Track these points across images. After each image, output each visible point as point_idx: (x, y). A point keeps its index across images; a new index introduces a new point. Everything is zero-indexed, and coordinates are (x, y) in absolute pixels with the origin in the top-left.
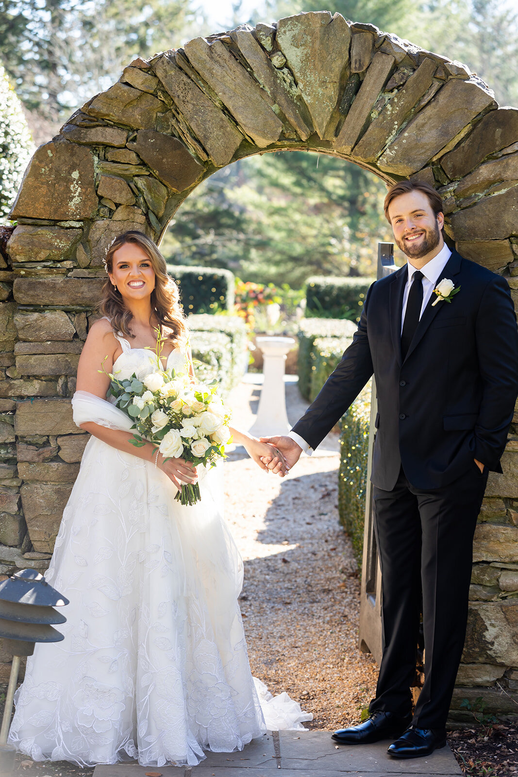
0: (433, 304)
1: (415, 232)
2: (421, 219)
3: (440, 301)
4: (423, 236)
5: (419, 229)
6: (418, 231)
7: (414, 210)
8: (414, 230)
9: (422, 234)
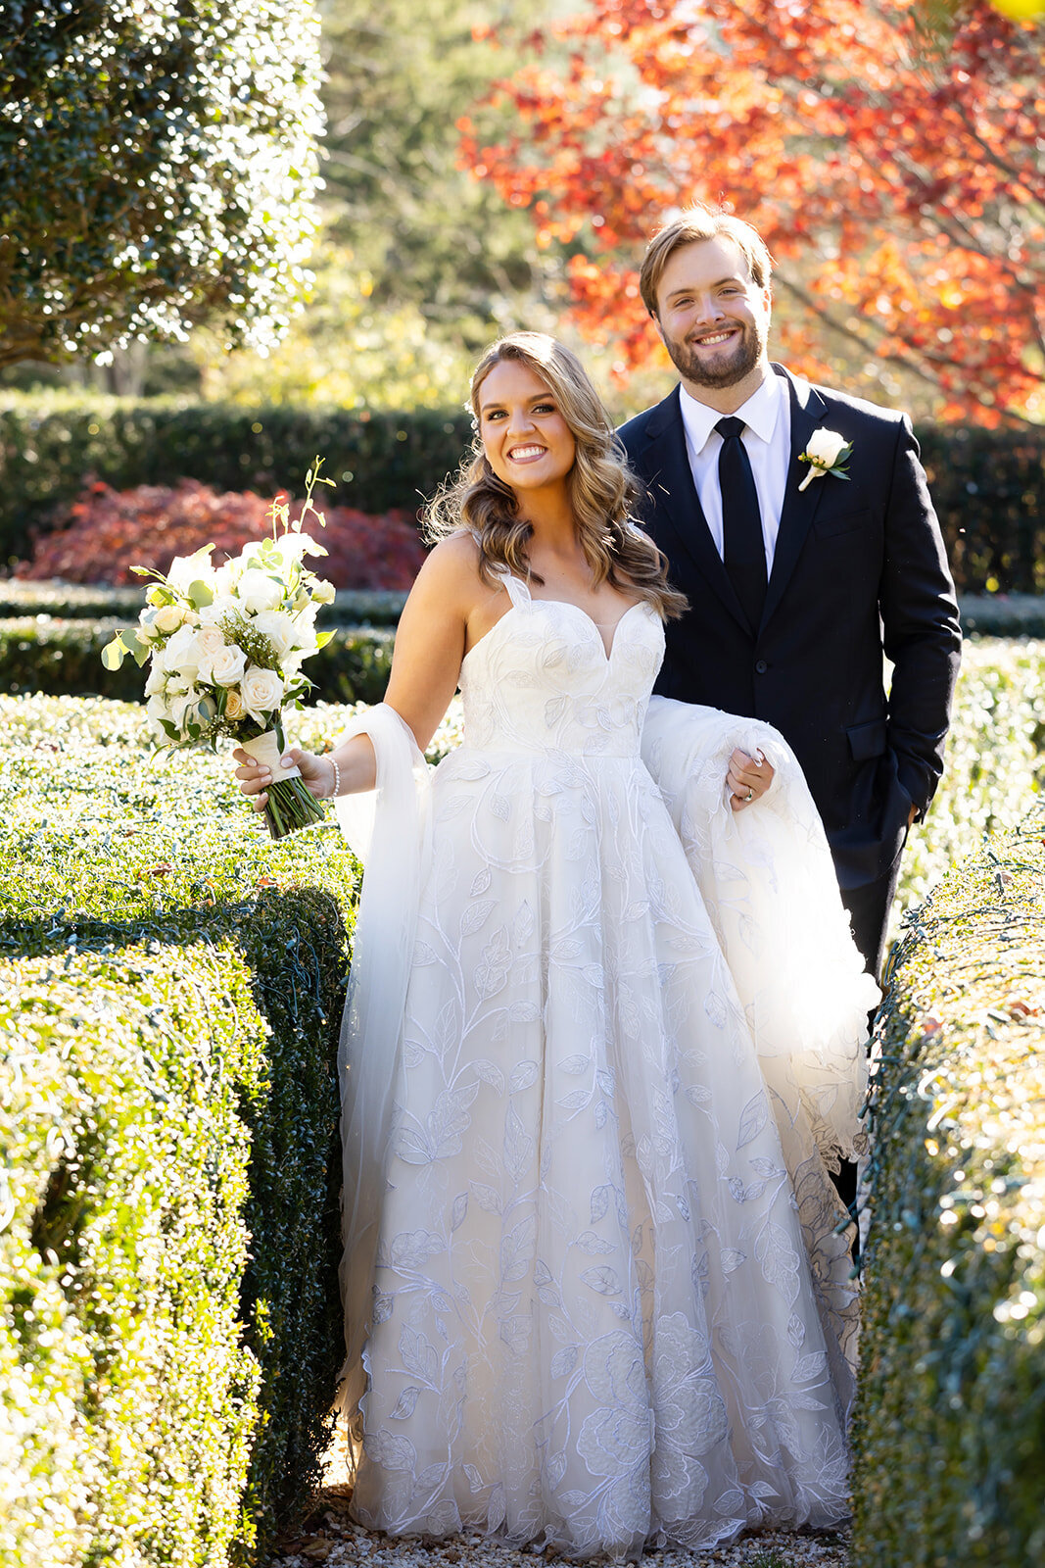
0: (802, 487)
1: (720, 328)
2: (733, 299)
3: (815, 480)
4: (737, 338)
5: (729, 320)
6: (728, 326)
7: (721, 279)
8: (719, 323)
9: (732, 333)
